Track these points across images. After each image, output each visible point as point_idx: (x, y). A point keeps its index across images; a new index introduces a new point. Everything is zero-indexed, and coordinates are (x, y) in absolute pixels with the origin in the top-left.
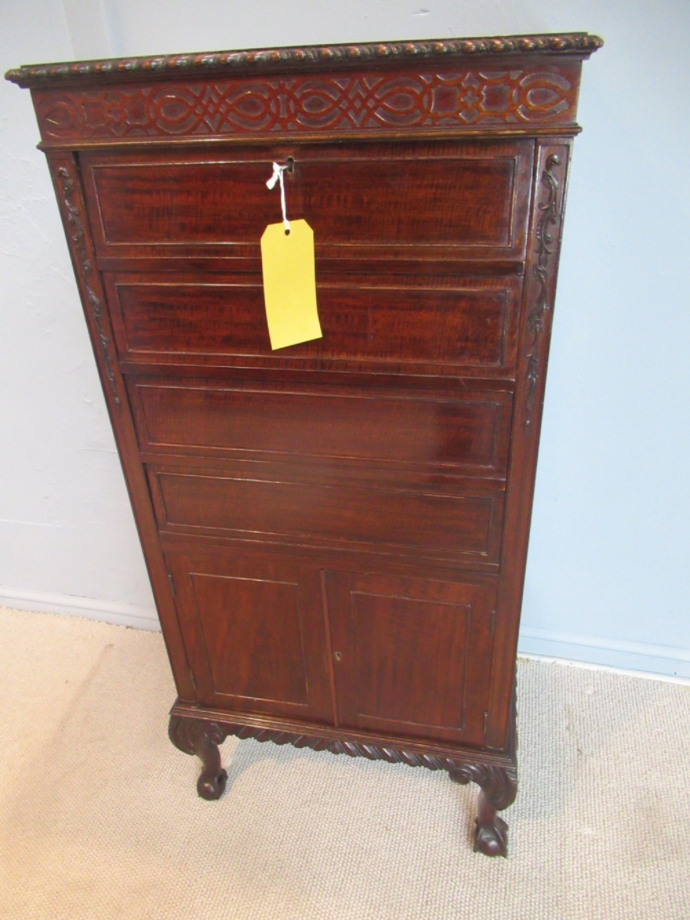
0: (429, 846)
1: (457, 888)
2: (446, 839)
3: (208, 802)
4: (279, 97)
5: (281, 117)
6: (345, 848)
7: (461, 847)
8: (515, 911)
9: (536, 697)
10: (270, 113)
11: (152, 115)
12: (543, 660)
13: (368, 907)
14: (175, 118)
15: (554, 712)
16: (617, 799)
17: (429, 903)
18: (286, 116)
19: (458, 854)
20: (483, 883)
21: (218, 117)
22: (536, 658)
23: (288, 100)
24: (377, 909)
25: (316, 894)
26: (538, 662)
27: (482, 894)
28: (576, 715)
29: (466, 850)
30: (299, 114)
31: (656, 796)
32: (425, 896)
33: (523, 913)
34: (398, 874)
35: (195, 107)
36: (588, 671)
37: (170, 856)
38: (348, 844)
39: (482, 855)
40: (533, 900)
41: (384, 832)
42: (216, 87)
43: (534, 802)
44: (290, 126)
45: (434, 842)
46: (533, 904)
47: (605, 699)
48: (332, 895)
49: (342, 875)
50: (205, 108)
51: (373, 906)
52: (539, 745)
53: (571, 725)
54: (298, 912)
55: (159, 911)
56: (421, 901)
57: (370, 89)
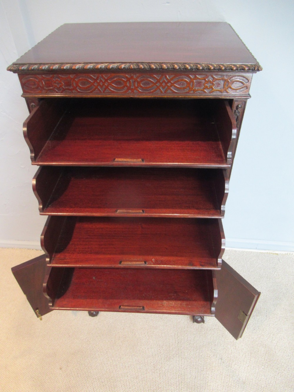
0: (177, 323)
1: (188, 336)
3: (93, 318)
4: (131, 80)
5: (132, 88)
6: (147, 327)
8: (209, 341)
10: (127, 86)
11: (75, 85)
13: (159, 347)
14: (85, 87)
17: (180, 342)
18: (133, 88)
20: (197, 333)
21: (104, 87)
23: (135, 82)
24: (162, 347)
25: (139, 345)
27: (197, 337)
29: (190, 322)
30: (139, 87)
32: (178, 340)
33: (211, 341)
34: (167, 334)
35: (94, 83)
37: (83, 340)
38: (148, 326)
39: (195, 323)
40: (214, 336)
41: (160, 320)
42: (104, 75)
44: (135, 91)
45: (178, 321)
46: (214, 337)
48: (145, 344)
49: (148, 337)
50: (99, 83)
51: (160, 347)
54: (134, 352)
55: (83, 360)
56: (176, 342)
57: (169, 79)
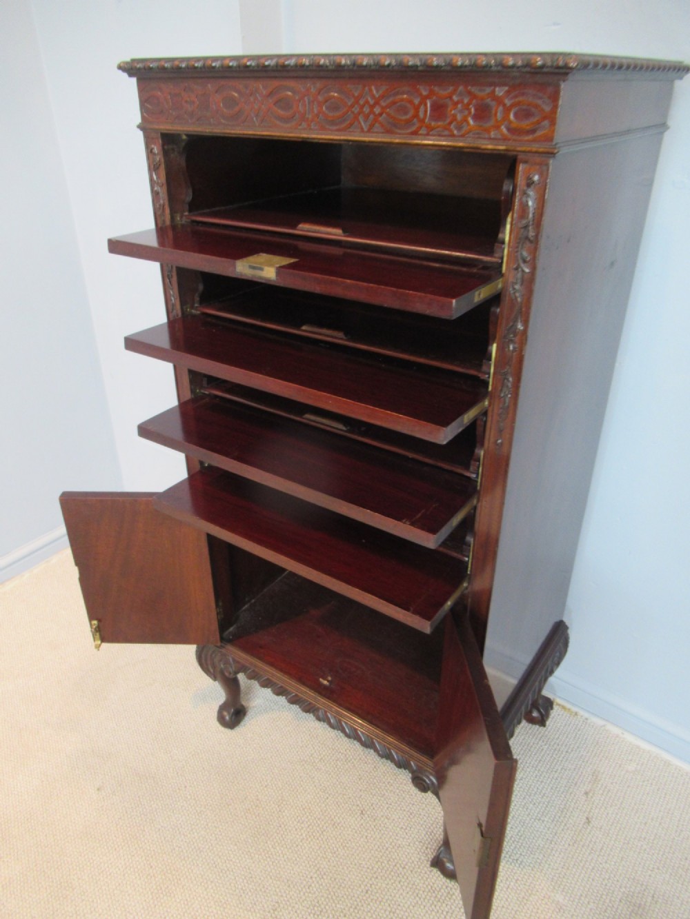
0: (393, 844)
2: (411, 845)
3: (222, 728)
4: (306, 99)
5: (307, 116)
6: (317, 813)
7: (423, 858)
9: (567, 752)
10: (299, 113)
12: (594, 719)
13: (314, 871)
14: (232, 112)
15: (580, 773)
16: (606, 881)
17: (369, 893)
18: (310, 117)
19: (417, 862)
20: (428, 897)
22: (586, 715)
23: (313, 102)
26: (587, 719)
28: (602, 785)
31: (653, 897)
35: (245, 102)
36: (638, 747)
39: (439, 873)
42: (261, 85)
43: (515, 847)
44: (313, 125)
47: (644, 781)
50: (252, 104)
52: (547, 797)
53: (592, 792)
57: (377, 96)
